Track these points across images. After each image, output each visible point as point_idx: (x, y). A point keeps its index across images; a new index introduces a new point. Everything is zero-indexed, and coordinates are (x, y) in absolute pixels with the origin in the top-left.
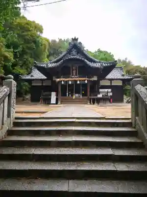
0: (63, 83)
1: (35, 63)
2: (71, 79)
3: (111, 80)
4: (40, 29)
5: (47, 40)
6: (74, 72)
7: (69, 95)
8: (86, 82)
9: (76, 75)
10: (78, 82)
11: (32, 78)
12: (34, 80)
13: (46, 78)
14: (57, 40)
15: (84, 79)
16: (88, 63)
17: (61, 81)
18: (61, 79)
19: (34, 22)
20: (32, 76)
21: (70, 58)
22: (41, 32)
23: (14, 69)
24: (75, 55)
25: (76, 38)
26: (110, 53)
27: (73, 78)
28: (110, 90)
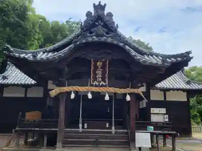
1: (8, 49)
3: (165, 91)
6: (99, 73)
7: (83, 127)
9: (103, 80)
11: (6, 81)
12: (8, 85)
13: (33, 82)
20: (4, 78)
21: (90, 39)
24: (102, 36)
25: (102, 4)
27: (96, 86)
28: (163, 111)
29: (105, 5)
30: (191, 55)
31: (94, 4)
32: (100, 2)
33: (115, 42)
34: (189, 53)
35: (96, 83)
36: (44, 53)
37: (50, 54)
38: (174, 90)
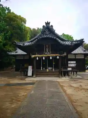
0: (37, 58)
2: (44, 55)
3: (75, 54)
4: (24, 21)
5: (30, 29)
6: (47, 49)
8: (58, 57)
9: (49, 52)
10: (51, 58)
14: (36, 29)
15: (56, 55)
16: (60, 41)
17: (37, 57)
18: (36, 56)
19: (20, 16)
22: (25, 23)
23: (4, 47)
25: (49, 22)
26: (71, 36)
27: (46, 54)
28: (75, 62)
29: (50, 22)
30: (84, 40)
31: (46, 22)
32: (48, 21)
33: (53, 37)
34: (83, 39)
35: (46, 53)
36: (28, 43)
37: (30, 43)
38: (78, 54)
